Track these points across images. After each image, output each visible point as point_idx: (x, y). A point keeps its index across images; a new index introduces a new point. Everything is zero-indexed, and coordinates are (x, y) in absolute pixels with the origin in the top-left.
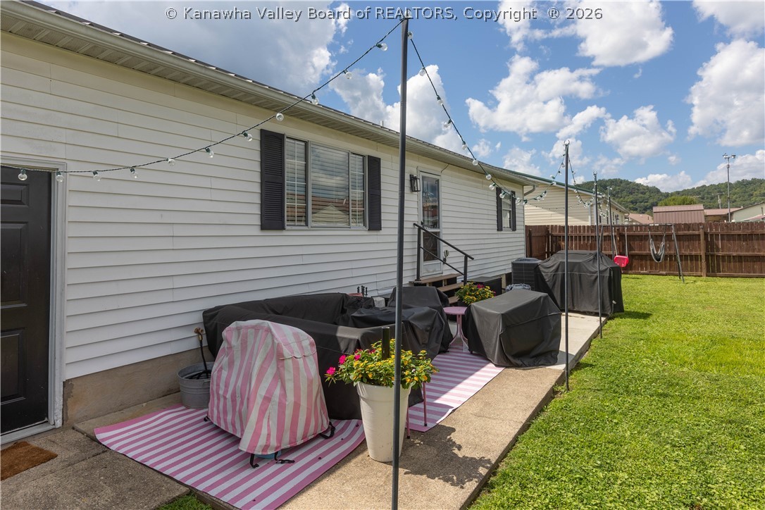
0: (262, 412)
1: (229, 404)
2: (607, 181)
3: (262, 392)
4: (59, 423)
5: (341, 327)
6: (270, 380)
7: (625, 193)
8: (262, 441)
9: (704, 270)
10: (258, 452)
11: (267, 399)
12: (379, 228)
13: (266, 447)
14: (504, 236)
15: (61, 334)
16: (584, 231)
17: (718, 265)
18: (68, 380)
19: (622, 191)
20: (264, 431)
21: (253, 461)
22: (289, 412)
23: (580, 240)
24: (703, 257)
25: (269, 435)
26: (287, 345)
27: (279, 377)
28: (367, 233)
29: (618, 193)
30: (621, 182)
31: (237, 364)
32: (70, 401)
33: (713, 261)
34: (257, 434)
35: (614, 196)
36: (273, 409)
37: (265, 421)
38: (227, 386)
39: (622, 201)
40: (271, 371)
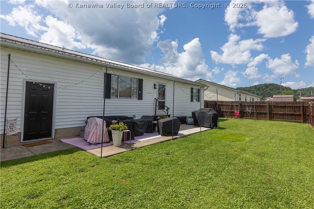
0: (92, 135)
1: (87, 134)
2: (268, 84)
3: (93, 131)
4: (54, 138)
5: (113, 120)
6: (95, 129)
7: (275, 89)
8: (92, 140)
9: (268, 118)
10: (91, 142)
11: (94, 133)
12: (142, 99)
13: (93, 142)
14: (193, 104)
15: (55, 119)
16: (229, 103)
17: (273, 116)
18: (56, 129)
19: (274, 88)
20: (92, 139)
21: (90, 144)
22: (98, 135)
23: (227, 106)
24: (268, 113)
25: (93, 140)
26: (99, 122)
27: (96, 129)
28: (137, 100)
29: (272, 89)
30: (274, 84)
31: (89, 126)
32: (56, 133)
33: (271, 115)
34: (91, 139)
35: (271, 90)
36: (95, 135)
37: (93, 137)
38: (87, 131)
39: (274, 93)
40: (95, 127)
